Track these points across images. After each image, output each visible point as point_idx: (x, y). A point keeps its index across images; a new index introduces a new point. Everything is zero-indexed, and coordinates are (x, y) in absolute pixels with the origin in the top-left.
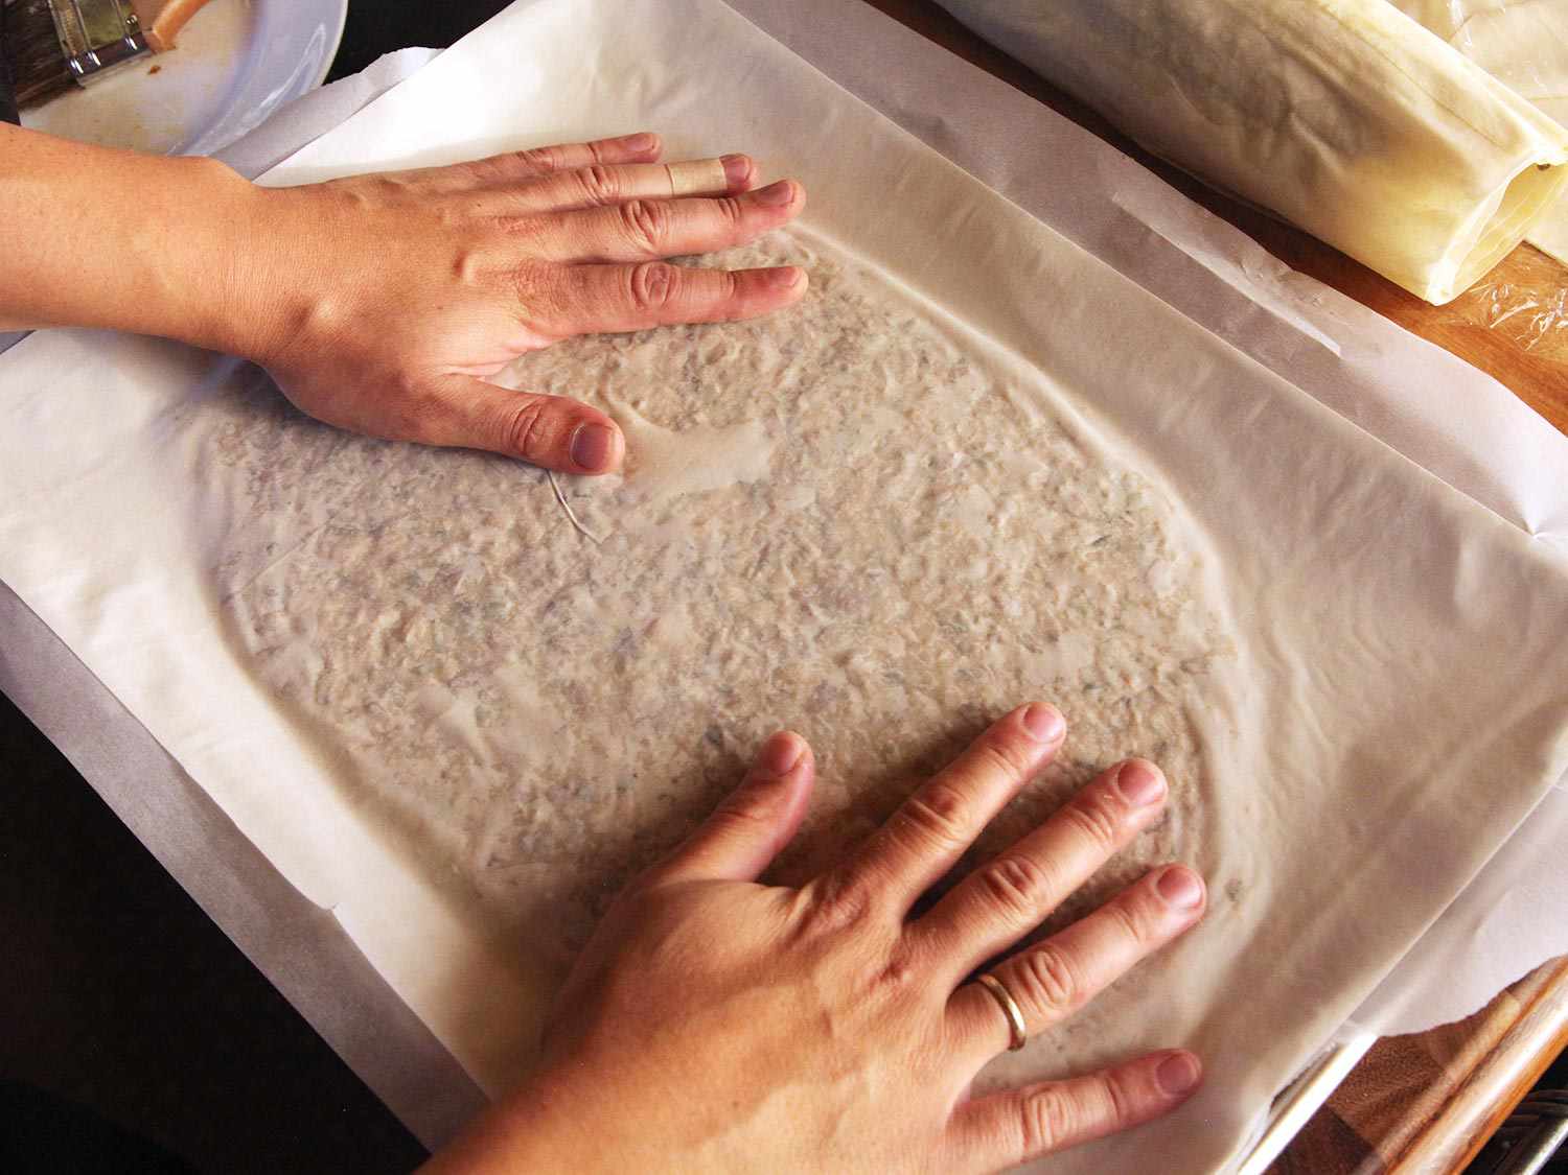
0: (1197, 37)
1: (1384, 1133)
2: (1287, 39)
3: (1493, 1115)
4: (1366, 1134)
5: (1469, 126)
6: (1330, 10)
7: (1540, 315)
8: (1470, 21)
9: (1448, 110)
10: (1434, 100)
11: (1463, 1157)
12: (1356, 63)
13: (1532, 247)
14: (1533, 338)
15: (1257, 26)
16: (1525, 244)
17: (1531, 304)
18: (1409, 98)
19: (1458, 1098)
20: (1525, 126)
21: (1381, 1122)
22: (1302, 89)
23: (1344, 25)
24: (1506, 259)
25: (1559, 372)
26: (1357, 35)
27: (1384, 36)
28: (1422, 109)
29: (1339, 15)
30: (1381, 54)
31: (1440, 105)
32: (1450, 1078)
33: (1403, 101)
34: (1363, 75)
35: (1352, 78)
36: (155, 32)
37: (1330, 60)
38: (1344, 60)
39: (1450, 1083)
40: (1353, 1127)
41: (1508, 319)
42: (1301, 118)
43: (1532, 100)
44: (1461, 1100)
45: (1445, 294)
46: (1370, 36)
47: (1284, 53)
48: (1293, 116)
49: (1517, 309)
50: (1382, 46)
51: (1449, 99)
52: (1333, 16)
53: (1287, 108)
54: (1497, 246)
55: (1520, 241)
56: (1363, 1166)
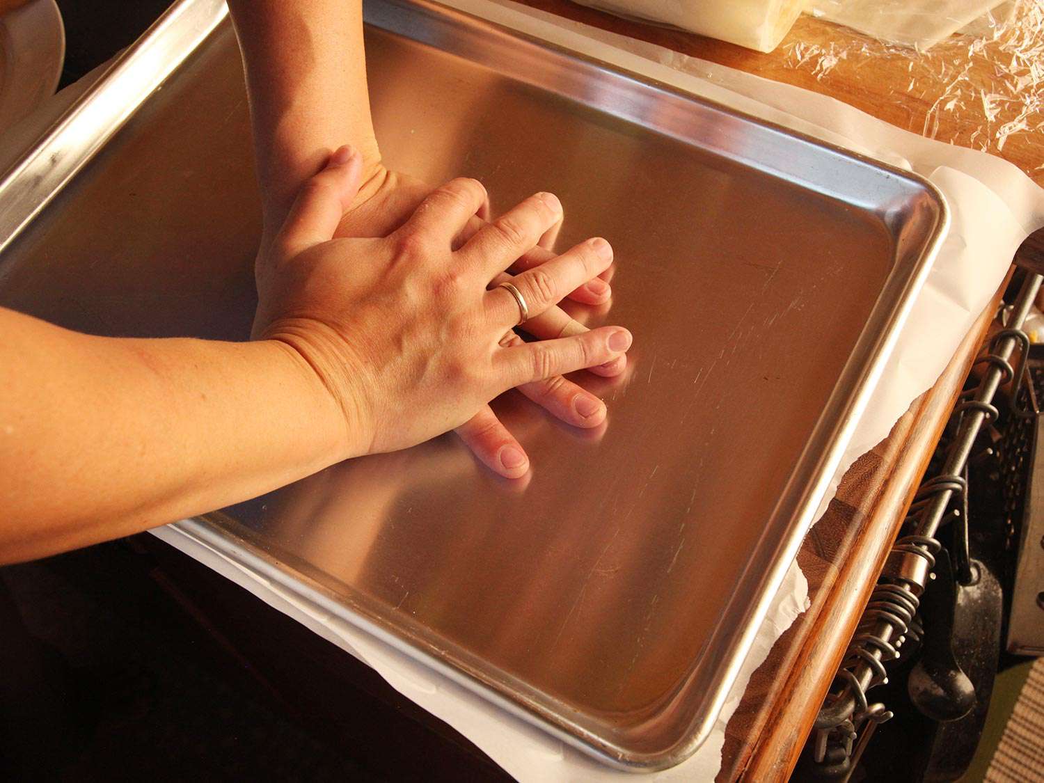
1: (860, 500)
3: (912, 485)
4: (851, 502)
7: (821, 57)
11: (902, 512)
13: (807, 14)
16: (803, 13)
19: (891, 480)
21: (858, 494)
24: (795, 23)
32: (887, 462)
39: (888, 464)
40: (843, 500)
44: (893, 481)
45: (769, 47)
54: (789, 17)
55: (800, 12)
56: (854, 520)
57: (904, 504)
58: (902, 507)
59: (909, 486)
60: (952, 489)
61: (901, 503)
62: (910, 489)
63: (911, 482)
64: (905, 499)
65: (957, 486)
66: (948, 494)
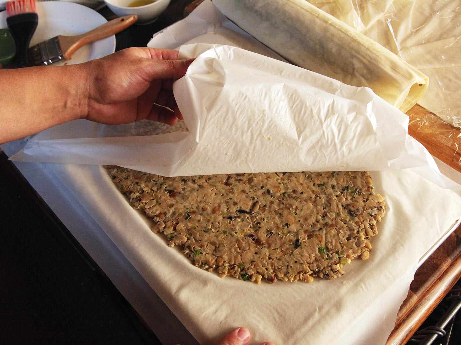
0: (331, 52)
2: (353, 53)
5: (399, 73)
6: (364, 45)
7: (420, 122)
8: (403, 50)
9: (395, 70)
10: (391, 67)
12: (371, 58)
13: (419, 105)
14: (419, 127)
15: (346, 49)
16: (417, 104)
17: (418, 119)
18: (385, 67)
20: (414, 74)
22: (357, 65)
23: (368, 49)
24: (412, 108)
25: (426, 136)
26: (371, 51)
27: (378, 51)
28: (387, 69)
29: (367, 46)
30: (377, 56)
31: (392, 68)
33: (383, 67)
34: (372, 61)
35: (369, 62)
36: (66, 55)
37: (364, 58)
38: (368, 58)
41: (412, 123)
42: (357, 71)
43: (419, 70)
46: (374, 52)
47: (353, 56)
48: (355, 71)
49: (414, 121)
50: (377, 54)
51: (394, 67)
52: (365, 47)
53: (354, 69)
54: (409, 105)
55: (415, 104)
57: (406, 336)
58: (405, 337)
59: (411, 329)
60: (438, 334)
61: (405, 336)
62: (411, 330)
63: (413, 327)
64: (407, 334)
65: (441, 333)
66: (436, 336)
